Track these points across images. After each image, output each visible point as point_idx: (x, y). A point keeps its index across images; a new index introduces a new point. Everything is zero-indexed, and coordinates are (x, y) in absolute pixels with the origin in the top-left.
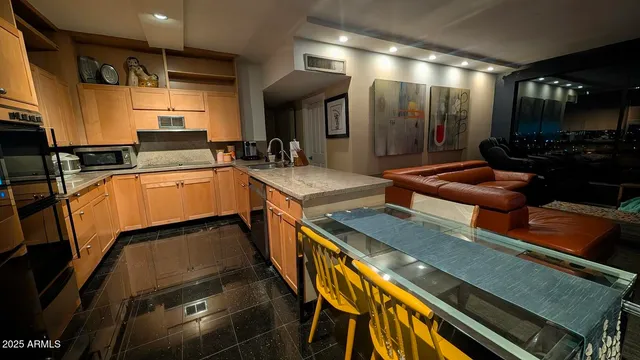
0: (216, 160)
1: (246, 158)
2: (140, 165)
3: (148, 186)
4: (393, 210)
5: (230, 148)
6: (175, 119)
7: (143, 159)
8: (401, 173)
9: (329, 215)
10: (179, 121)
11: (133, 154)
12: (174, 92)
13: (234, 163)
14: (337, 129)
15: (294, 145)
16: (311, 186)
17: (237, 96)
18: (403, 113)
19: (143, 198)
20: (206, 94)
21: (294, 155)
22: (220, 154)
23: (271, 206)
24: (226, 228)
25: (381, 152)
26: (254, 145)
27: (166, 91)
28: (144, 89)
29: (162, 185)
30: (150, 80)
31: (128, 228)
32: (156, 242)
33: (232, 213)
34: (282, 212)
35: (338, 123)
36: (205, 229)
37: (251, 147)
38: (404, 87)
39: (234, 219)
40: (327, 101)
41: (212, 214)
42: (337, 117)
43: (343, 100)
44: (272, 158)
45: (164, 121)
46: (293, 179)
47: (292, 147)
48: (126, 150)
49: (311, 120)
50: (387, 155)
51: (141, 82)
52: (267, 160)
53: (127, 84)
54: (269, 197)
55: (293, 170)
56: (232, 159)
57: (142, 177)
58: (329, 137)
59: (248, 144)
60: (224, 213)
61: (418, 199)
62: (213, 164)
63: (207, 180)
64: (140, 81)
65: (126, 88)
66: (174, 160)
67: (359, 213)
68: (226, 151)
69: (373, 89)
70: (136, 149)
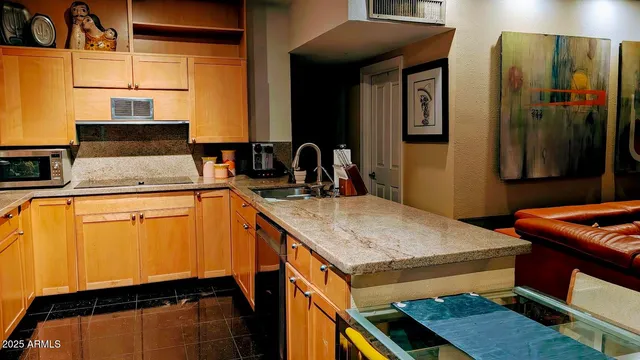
0: (201, 174)
1: (253, 174)
2: (76, 182)
3: (86, 219)
4: (530, 302)
5: (227, 154)
6: (137, 103)
7: (80, 171)
8: (551, 218)
9: (401, 305)
10: (145, 107)
11: (66, 161)
12: (140, 57)
13: (232, 182)
14: (425, 123)
15: (342, 157)
16: (368, 244)
17: (244, 63)
18: (560, 95)
19: (76, 238)
20: (192, 60)
21: (340, 174)
22: (209, 164)
23: (293, 273)
24: (210, 302)
25: (512, 170)
26: (269, 150)
27: (127, 56)
28: (92, 53)
29: (109, 218)
30: (104, 38)
31: (48, 291)
32: (91, 320)
33: (221, 273)
34: (313, 289)
35: (426, 114)
36: (173, 302)
37: (264, 155)
38: (563, 44)
39: (226, 286)
40: (407, 72)
41: (186, 274)
42: (425, 102)
43: (440, 71)
44: (300, 176)
45: (121, 107)
46: (335, 226)
47: (336, 161)
48: (57, 156)
49: (375, 105)
50: (524, 178)
51: (89, 42)
52: (292, 180)
53: (68, 46)
54: (291, 255)
55: (337, 201)
56: (229, 175)
57: (78, 202)
58: (409, 139)
59: (258, 149)
60: (208, 274)
61: (583, 285)
62: (195, 185)
63: (183, 212)
64: (88, 39)
65: (66, 54)
66: (131, 174)
67: (460, 305)
68: (220, 161)
69: (498, 51)
70: (72, 153)
